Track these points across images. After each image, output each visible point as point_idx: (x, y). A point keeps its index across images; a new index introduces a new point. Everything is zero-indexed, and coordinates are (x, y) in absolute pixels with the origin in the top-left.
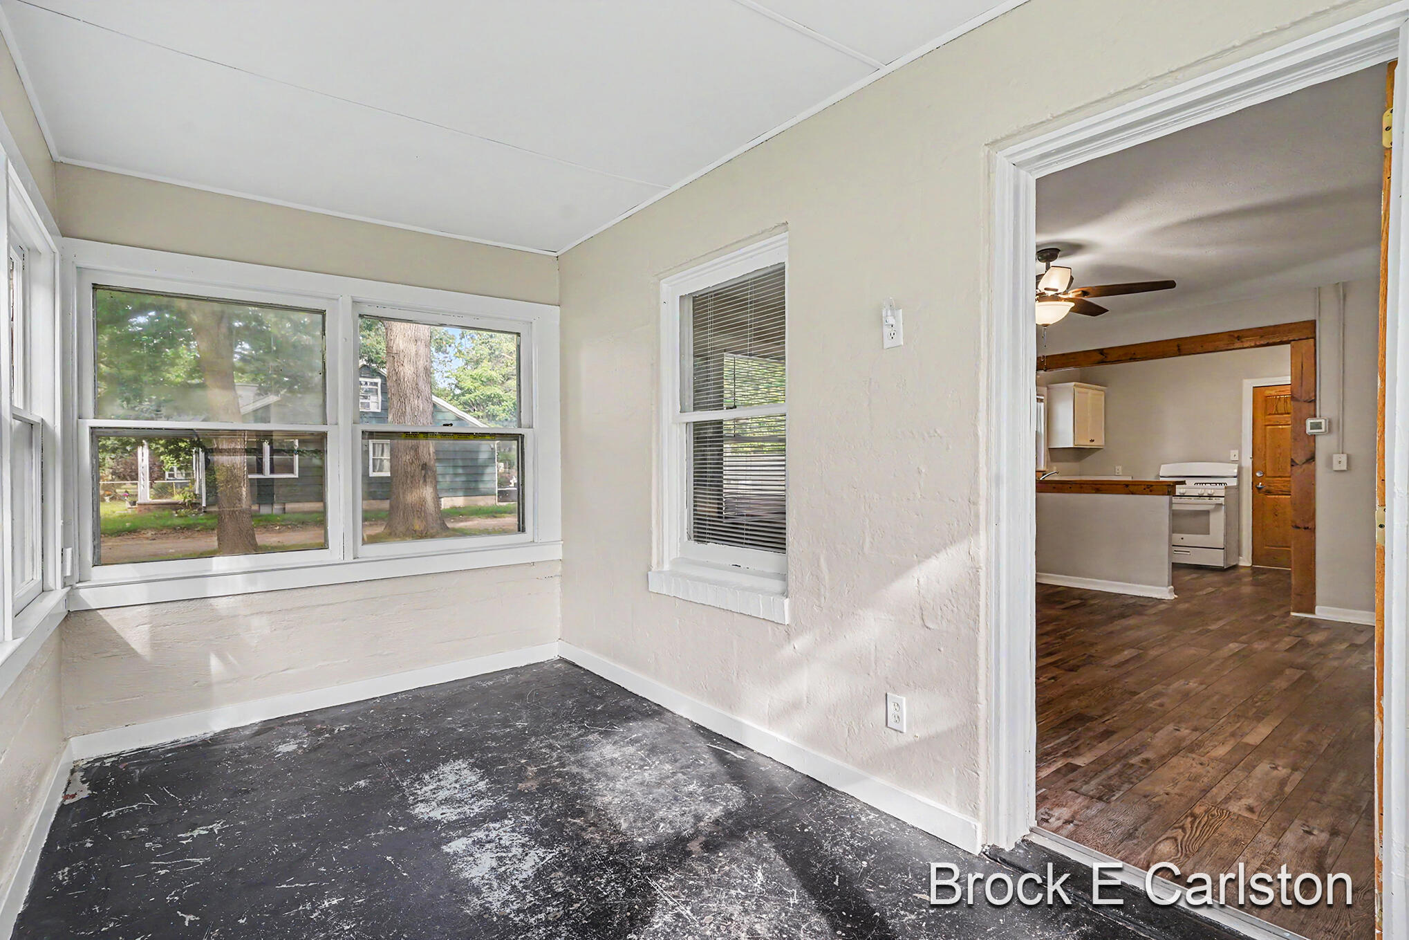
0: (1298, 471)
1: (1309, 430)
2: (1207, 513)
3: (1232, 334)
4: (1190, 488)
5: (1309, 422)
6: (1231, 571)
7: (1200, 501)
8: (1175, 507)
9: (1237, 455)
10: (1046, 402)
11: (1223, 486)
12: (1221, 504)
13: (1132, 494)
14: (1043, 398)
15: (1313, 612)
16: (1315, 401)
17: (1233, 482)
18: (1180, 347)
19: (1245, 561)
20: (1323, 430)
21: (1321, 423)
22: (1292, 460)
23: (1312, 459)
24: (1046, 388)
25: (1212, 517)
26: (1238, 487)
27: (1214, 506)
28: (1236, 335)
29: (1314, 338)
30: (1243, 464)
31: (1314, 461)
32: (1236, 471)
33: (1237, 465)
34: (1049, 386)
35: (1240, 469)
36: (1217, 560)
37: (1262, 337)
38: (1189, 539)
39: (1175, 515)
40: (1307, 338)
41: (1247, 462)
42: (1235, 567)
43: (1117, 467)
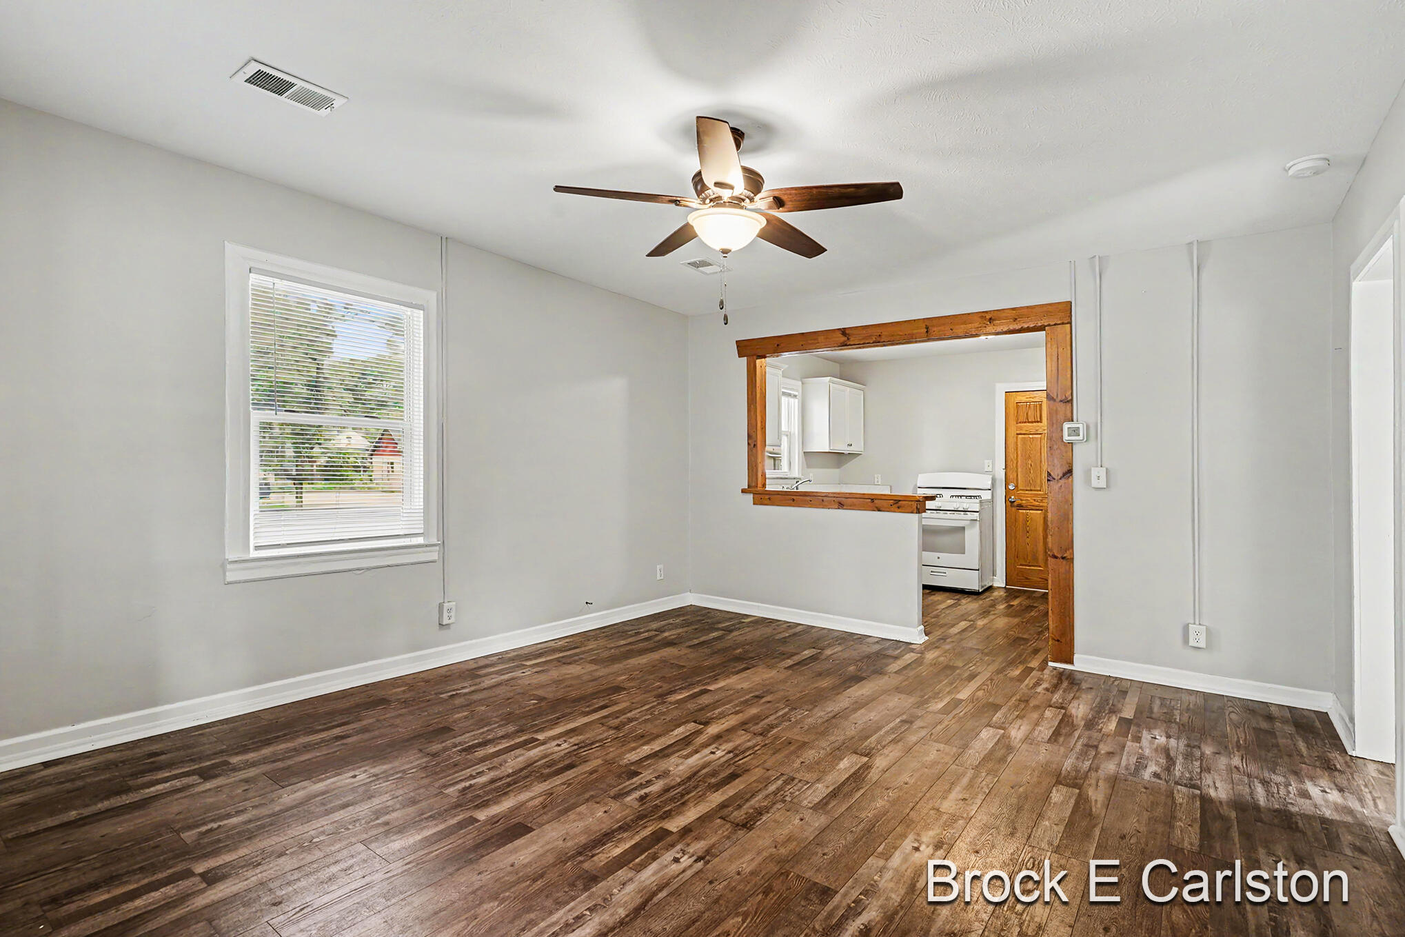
0: (1055, 486)
1: (1066, 438)
2: (963, 528)
3: (983, 315)
4: (946, 500)
5: (1066, 426)
6: (987, 594)
7: (956, 515)
8: (924, 522)
9: (991, 466)
10: (800, 399)
11: (978, 501)
12: (976, 520)
13: (879, 510)
14: (797, 393)
15: (1071, 662)
16: (1072, 400)
17: (986, 496)
18: (929, 329)
19: (999, 581)
20: (1081, 437)
21: (1079, 428)
22: (1049, 474)
23: (1069, 472)
24: (800, 383)
25: (967, 532)
26: (992, 500)
27: (969, 522)
28: (988, 317)
29: (1070, 323)
30: (997, 476)
31: (1072, 475)
32: (990, 482)
33: (991, 476)
34: (803, 380)
35: (994, 481)
36: (971, 582)
37: (1015, 320)
38: (946, 558)
39: (927, 531)
40: (1063, 324)
41: (1001, 474)
42: (990, 588)
43: (876, 476)
